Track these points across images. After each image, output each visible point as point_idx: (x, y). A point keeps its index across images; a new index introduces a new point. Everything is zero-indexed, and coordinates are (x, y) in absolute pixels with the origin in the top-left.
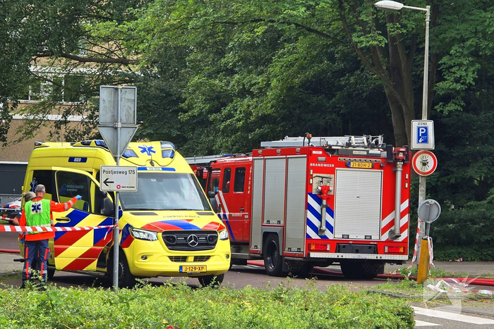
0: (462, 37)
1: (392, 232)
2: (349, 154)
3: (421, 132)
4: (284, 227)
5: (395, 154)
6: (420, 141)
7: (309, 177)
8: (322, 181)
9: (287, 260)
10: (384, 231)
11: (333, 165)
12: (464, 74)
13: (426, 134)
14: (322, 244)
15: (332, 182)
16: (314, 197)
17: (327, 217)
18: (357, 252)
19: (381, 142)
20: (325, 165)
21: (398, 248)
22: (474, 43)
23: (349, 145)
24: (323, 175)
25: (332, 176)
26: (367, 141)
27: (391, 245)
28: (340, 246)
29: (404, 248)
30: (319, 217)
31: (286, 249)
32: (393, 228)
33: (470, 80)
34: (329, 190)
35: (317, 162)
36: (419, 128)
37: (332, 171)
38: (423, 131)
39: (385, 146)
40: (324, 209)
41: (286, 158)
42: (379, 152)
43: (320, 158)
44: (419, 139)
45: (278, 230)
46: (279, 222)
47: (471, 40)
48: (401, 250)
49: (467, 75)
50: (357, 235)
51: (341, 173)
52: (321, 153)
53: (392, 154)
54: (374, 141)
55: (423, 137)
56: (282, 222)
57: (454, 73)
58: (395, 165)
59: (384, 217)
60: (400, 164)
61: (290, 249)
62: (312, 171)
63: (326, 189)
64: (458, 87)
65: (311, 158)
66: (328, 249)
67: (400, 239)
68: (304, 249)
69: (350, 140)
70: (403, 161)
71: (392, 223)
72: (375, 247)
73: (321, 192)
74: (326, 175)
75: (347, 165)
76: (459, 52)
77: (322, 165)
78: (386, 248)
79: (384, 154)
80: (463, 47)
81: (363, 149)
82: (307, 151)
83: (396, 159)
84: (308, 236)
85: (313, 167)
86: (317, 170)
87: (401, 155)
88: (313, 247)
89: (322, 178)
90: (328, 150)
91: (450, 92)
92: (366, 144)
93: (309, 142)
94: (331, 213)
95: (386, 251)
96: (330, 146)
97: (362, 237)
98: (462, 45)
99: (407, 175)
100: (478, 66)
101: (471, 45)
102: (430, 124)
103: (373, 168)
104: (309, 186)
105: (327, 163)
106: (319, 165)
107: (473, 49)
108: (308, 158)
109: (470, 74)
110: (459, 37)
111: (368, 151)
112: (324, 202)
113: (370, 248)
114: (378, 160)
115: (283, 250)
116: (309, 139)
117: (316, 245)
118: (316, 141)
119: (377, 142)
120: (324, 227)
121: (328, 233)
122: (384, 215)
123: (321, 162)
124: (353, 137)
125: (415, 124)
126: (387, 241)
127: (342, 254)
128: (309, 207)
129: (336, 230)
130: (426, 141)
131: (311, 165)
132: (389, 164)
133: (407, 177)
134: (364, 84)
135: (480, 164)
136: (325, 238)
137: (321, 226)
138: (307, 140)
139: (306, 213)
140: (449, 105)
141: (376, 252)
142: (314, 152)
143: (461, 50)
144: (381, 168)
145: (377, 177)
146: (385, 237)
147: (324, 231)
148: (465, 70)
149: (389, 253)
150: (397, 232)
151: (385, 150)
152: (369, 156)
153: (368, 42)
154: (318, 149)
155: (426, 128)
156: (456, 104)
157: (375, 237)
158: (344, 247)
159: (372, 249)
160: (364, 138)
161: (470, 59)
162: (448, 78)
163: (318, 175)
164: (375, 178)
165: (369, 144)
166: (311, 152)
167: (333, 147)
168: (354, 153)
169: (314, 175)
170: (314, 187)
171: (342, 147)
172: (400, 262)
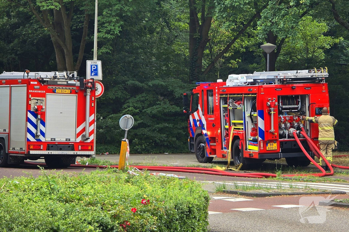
0: (110, 3)
1: (84, 136)
2: (55, 84)
3: (93, 68)
4: (9, 134)
5: (86, 84)
6: (93, 74)
7: (28, 99)
8: (37, 103)
9: (11, 156)
10: (78, 135)
11: (44, 92)
12: (113, 28)
13: (96, 70)
14: (38, 145)
15: (44, 103)
16: (32, 113)
17: (41, 127)
18: (61, 149)
19: (76, 76)
20: (39, 92)
21: (88, 147)
22: (119, 8)
23: (55, 77)
24: (38, 98)
25: (44, 99)
26: (67, 75)
27: (83, 144)
28: (50, 146)
29: (92, 146)
30: (36, 127)
31: (11, 149)
32: (84, 133)
33: (117, 32)
34: (42, 108)
35: (34, 89)
36: (91, 66)
37: (44, 95)
38: (94, 67)
39: (79, 78)
40: (39, 121)
41: (10, 87)
42: (75, 83)
43: (36, 87)
44: (92, 73)
45: (4, 136)
46: (5, 130)
47: (117, 6)
48: (90, 148)
49: (115, 29)
50: (60, 138)
51: (49, 96)
52: (36, 83)
53: (84, 84)
54: (71, 75)
55: (95, 72)
56: (7, 131)
57: (106, 27)
58: (85, 91)
59: (78, 126)
60: (89, 90)
61: (14, 148)
62: (30, 95)
63: (40, 107)
64: (109, 36)
65: (30, 87)
66: (42, 148)
67: (89, 141)
68: (25, 148)
69: (55, 74)
70: (91, 88)
71: (84, 130)
72: (72, 147)
73: (37, 110)
74: (40, 98)
75: (54, 92)
76: (109, 14)
77: (37, 91)
78: (80, 147)
79: (78, 84)
80: (111, 11)
81: (64, 80)
82: (27, 82)
83: (86, 87)
84: (28, 140)
85: (31, 93)
86: (34, 95)
87: (90, 84)
88: (32, 147)
89: (37, 100)
90: (41, 81)
91: (103, 40)
92: (66, 77)
93: (28, 75)
94: (43, 123)
95: (80, 148)
96: (43, 79)
97: (63, 140)
98: (111, 9)
99: (93, 98)
100: (122, 23)
101: (117, 9)
102: (99, 63)
103: (71, 93)
104: (28, 106)
105: (40, 90)
106: (35, 91)
107: (119, 12)
108: (28, 87)
109: (117, 28)
110: (108, 3)
111: (67, 82)
112: (39, 116)
113: (69, 147)
114: (74, 88)
115: (9, 149)
116: (28, 73)
117: (34, 146)
118: (32, 75)
119: (73, 76)
120: (39, 134)
121: (41, 138)
122: (78, 125)
123: (36, 89)
124: (57, 72)
125: (89, 63)
126: (80, 142)
127: (51, 151)
128: (28, 120)
129: (46, 135)
130: (96, 74)
131: (30, 91)
132: (81, 90)
133: (93, 99)
134: (34, 34)
135: (116, 89)
136: (39, 140)
137: (37, 133)
138: (26, 74)
139: (26, 124)
140: (102, 49)
141: (73, 150)
142: (32, 83)
143: (110, 12)
144: (76, 93)
145: (73, 99)
146: (79, 139)
147: (38, 136)
148: (114, 26)
149: (82, 150)
150: (87, 136)
151: (78, 81)
152: (68, 85)
153: (48, 6)
154: (34, 80)
155: (97, 66)
156: (106, 48)
157: (73, 140)
158: (52, 146)
159: (71, 148)
160: (65, 73)
161: (117, 18)
162: (102, 31)
163: (34, 98)
164: (72, 100)
165: (68, 77)
166: (30, 83)
167: (45, 79)
168: (59, 83)
169: (32, 98)
170: (32, 106)
171: (50, 79)
172: (88, 156)
